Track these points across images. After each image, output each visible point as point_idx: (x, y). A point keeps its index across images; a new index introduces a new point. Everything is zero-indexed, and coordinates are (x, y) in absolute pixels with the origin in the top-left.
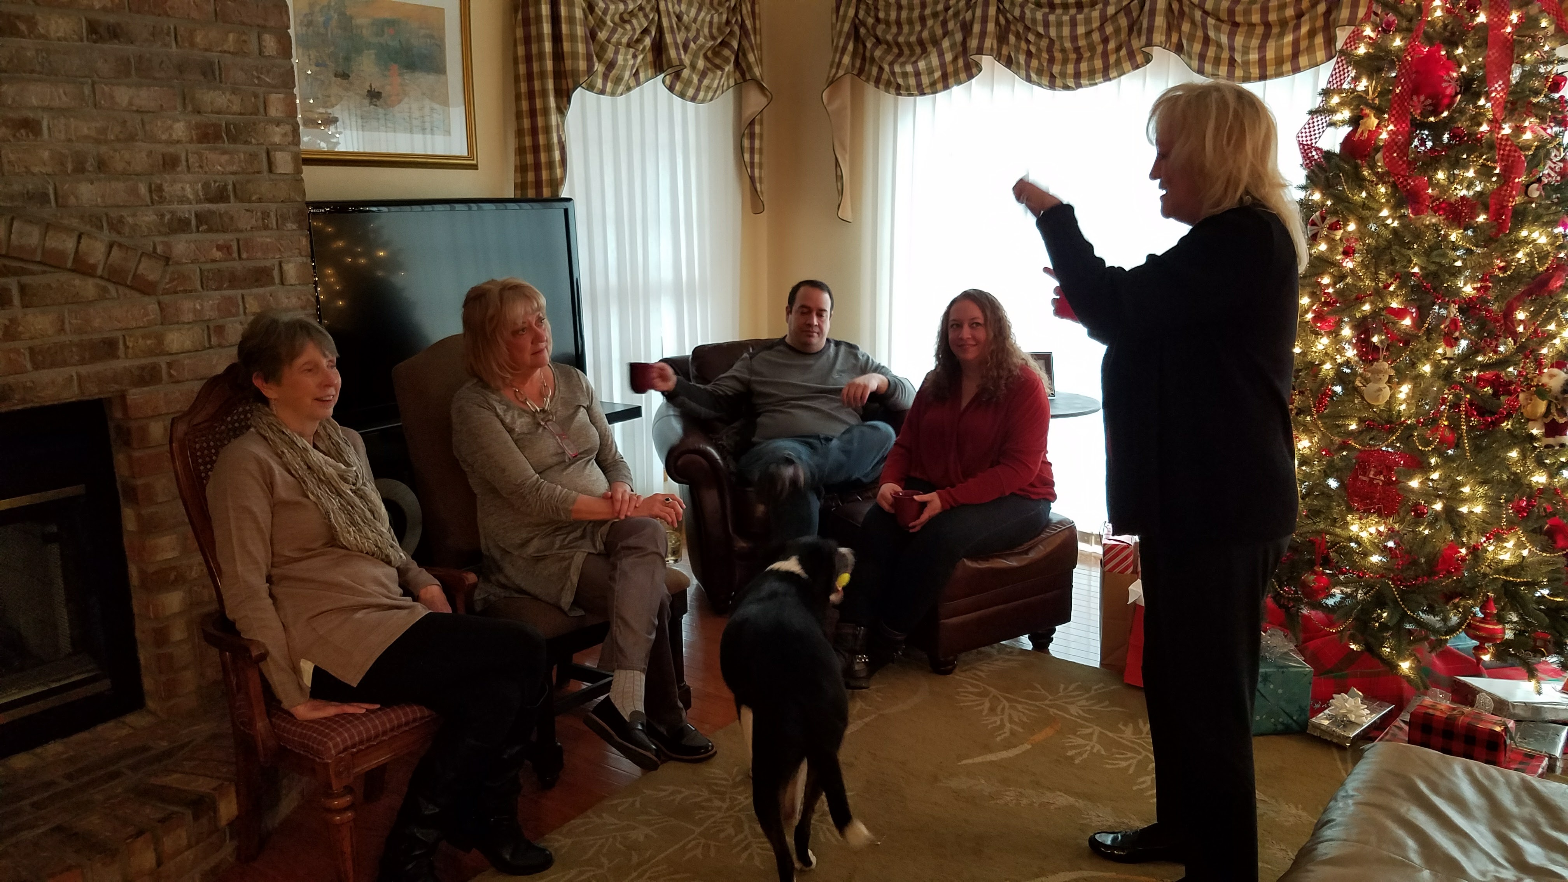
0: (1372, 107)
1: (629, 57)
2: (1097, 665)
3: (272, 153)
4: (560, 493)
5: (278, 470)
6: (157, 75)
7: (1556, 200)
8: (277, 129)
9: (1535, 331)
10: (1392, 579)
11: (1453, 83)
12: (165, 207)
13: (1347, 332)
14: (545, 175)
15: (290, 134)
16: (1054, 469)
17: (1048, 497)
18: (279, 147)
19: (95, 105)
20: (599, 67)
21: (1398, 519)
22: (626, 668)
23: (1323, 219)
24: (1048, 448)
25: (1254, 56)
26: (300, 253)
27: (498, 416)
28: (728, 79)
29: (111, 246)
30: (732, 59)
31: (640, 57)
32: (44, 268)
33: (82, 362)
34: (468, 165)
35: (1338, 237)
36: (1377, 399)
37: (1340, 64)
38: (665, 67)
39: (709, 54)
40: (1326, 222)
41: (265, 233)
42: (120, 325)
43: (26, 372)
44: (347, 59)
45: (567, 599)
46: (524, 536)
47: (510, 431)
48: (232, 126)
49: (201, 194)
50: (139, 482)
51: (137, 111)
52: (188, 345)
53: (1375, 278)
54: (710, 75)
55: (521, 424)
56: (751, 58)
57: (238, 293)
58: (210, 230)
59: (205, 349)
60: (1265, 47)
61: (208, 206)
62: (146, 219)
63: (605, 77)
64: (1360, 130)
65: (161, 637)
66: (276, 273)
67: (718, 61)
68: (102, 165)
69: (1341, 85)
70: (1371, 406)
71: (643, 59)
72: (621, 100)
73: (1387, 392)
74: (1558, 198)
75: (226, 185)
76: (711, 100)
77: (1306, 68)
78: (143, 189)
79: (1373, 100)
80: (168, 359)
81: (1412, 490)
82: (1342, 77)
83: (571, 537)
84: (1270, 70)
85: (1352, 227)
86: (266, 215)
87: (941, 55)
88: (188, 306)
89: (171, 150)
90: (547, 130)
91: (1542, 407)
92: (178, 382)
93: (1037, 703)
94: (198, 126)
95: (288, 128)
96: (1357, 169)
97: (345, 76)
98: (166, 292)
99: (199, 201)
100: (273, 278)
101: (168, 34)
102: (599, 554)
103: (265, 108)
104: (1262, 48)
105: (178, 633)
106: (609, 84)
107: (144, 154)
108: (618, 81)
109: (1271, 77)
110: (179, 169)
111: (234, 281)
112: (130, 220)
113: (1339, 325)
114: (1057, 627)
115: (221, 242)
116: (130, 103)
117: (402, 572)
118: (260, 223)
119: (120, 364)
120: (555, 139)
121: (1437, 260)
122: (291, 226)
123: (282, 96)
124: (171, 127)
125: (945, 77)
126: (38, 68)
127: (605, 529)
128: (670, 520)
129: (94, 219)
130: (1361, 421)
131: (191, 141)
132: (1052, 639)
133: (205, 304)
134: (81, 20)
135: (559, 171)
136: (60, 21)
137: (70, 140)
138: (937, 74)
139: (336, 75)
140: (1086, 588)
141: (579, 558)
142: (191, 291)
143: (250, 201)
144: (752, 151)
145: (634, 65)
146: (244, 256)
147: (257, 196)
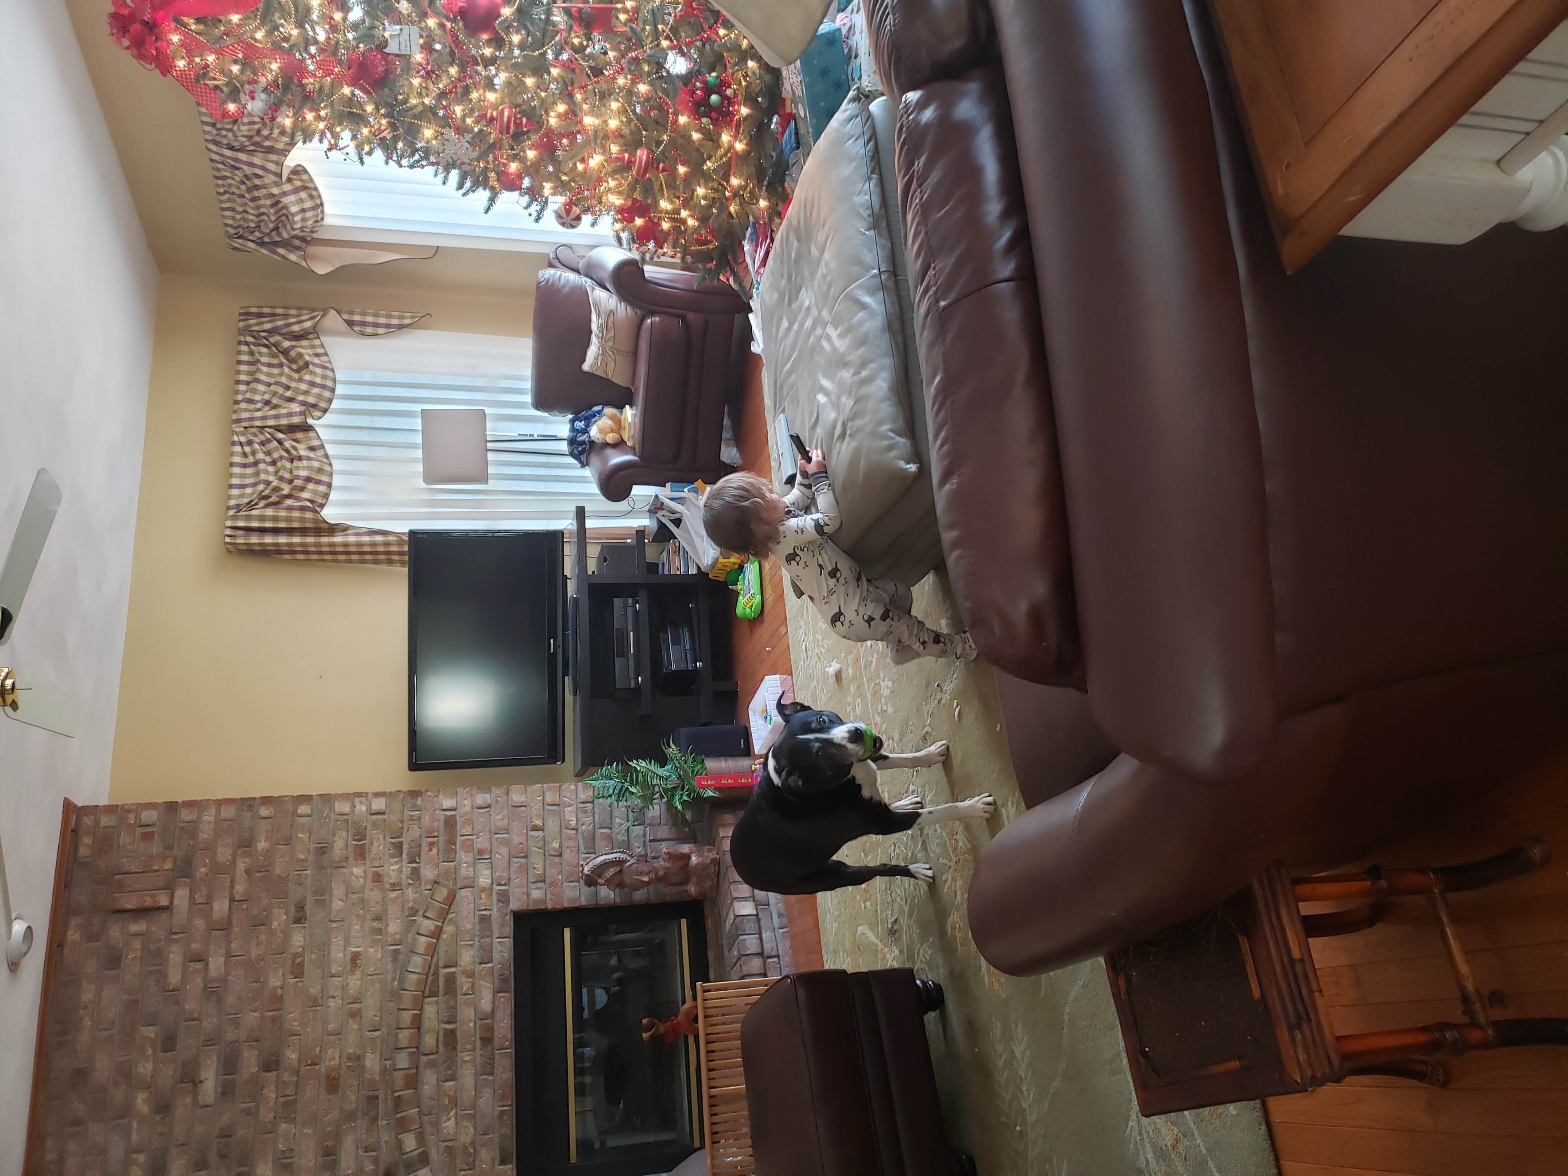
3: (373, 812)
6: (325, 883)
8: (357, 807)
12: (404, 882)
15: (361, 799)
18: (369, 806)
19: (343, 921)
26: (437, 796)
28: (315, 347)
29: (426, 917)
32: (436, 954)
33: (490, 936)
39: (294, 367)
41: (423, 820)
42: (472, 913)
43: (493, 967)
48: (356, 838)
49: (396, 860)
51: (347, 896)
52: (488, 872)
57: (459, 839)
58: (419, 855)
59: (491, 863)
61: (404, 856)
62: (410, 894)
63: (318, 482)
66: (449, 814)
68: (378, 918)
75: (392, 843)
76: (333, 368)
78: (393, 895)
80: (495, 886)
86: (411, 818)
87: (286, 194)
88: (465, 871)
89: (370, 876)
92: (509, 879)
94: (356, 859)
95: (357, 800)
98: (455, 883)
99: (402, 861)
101: (300, 875)
103: (345, 815)
107: (372, 893)
108: (320, 470)
110: (381, 873)
111: (452, 841)
112: (410, 904)
115: (427, 849)
116: (342, 900)
118: (415, 822)
119: (495, 913)
122: (419, 801)
123: (336, 803)
124: (356, 877)
125: (306, 189)
126: (322, 952)
129: (409, 924)
131: (364, 864)
133: (464, 861)
134: (293, 928)
136: (294, 939)
137: (363, 936)
138: (303, 195)
142: (456, 868)
143: (402, 828)
144: (376, 325)
146: (436, 834)
147: (399, 823)
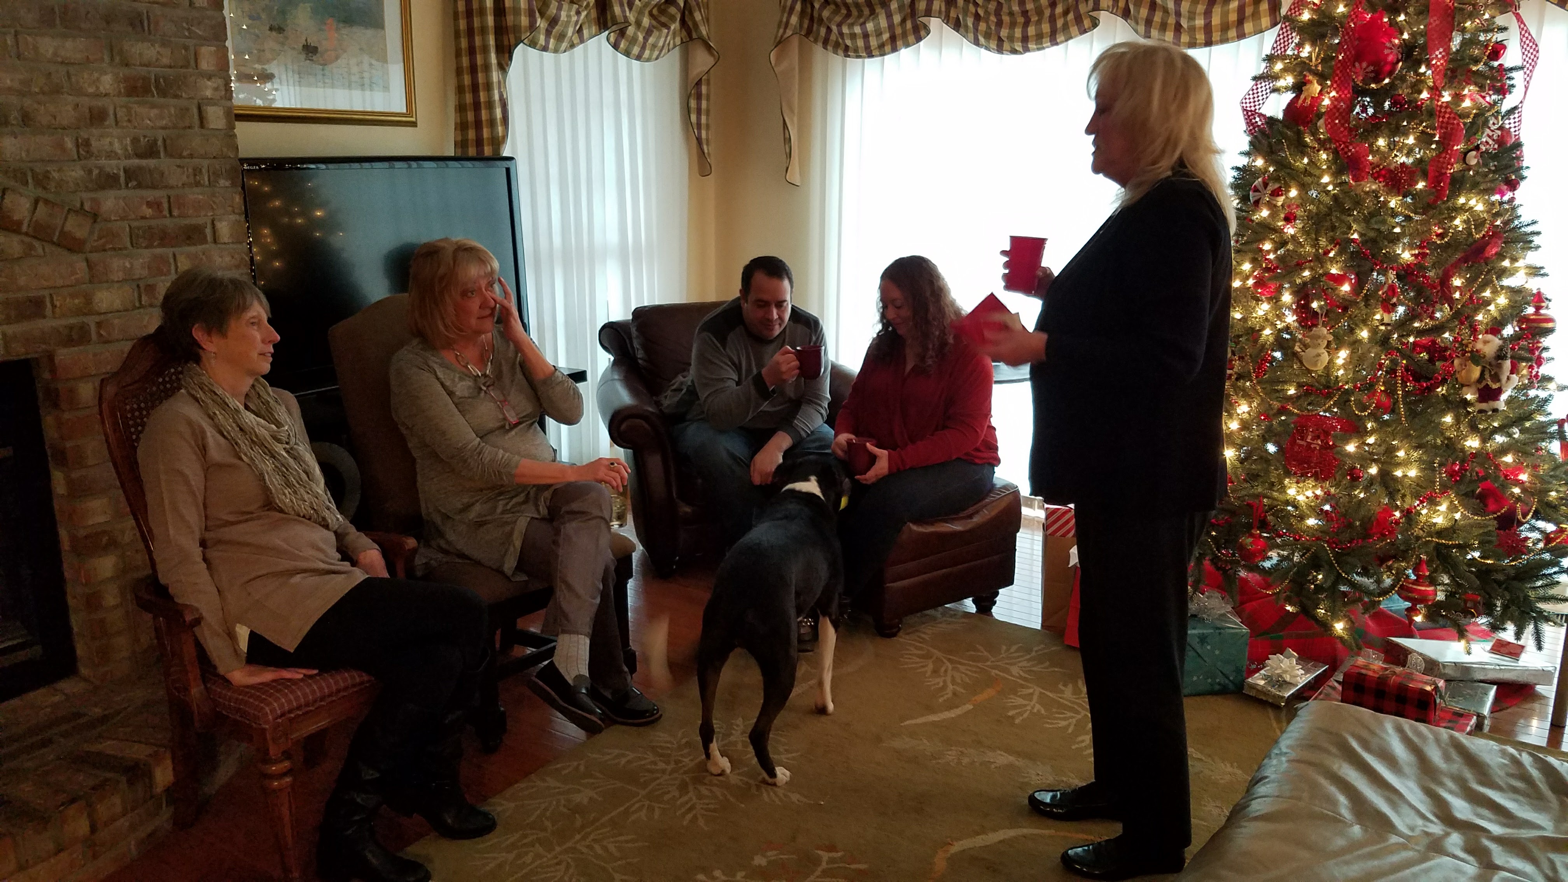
0: (1316, 73)
1: (573, 13)
2: (1039, 627)
3: (204, 108)
4: (503, 457)
5: (210, 432)
6: (83, 25)
7: (1493, 168)
8: (209, 83)
9: (1471, 297)
10: (1327, 542)
11: (1395, 51)
12: (92, 162)
13: (1287, 298)
14: (486, 133)
15: (223, 88)
16: (998, 434)
17: (991, 461)
18: (211, 102)
19: (19, 57)
20: (541, 23)
21: (1334, 483)
22: (569, 632)
23: (1266, 185)
24: (993, 413)
25: (1200, 22)
26: (234, 212)
27: (438, 379)
28: (674, 38)
29: (36, 202)
30: (678, 17)
31: (584, 14)
33: (8, 321)
34: (406, 121)
35: (1280, 204)
36: (1315, 364)
37: (1284, 30)
38: (610, 24)
39: (655, 12)
40: (1269, 188)
41: (196, 190)
42: (45, 284)
44: (283, 12)
45: (510, 564)
46: (465, 501)
47: (451, 394)
48: (161, 80)
49: (129, 149)
50: (69, 444)
51: (62, 63)
52: (117, 304)
53: (1316, 245)
54: (656, 33)
55: (462, 388)
56: (698, 16)
57: (168, 251)
58: (139, 186)
59: (135, 308)
60: (1211, 12)
61: (136, 162)
62: (73, 174)
63: (548, 33)
64: (1302, 97)
65: (93, 602)
66: (208, 231)
67: (663, 19)
68: (26, 119)
69: (1285, 51)
70: (1309, 371)
71: (587, 16)
72: (564, 57)
73: (1325, 358)
74: (1495, 166)
75: (156, 141)
76: (657, 59)
77: (1251, 34)
78: (69, 144)
79: (1316, 66)
80: (97, 318)
81: (1349, 455)
82: (1286, 43)
83: (514, 501)
84: (1216, 36)
85: (1293, 193)
86: (197, 171)
87: (889, 16)
88: (117, 265)
89: (99, 103)
90: (488, 87)
91: (1476, 372)
92: (107, 342)
93: (979, 665)
94: (126, 79)
95: (220, 82)
96: (1299, 136)
97: (280, 30)
98: (94, 250)
99: (128, 157)
100: (206, 237)
102: (543, 519)
103: (196, 62)
104: (1208, 14)
105: (111, 599)
106: (552, 41)
107: (70, 108)
108: (561, 37)
109: (1217, 43)
110: (107, 123)
111: (164, 238)
112: (55, 175)
113: (1279, 290)
114: (1000, 591)
115: (151, 199)
116: (55, 54)
117: (340, 536)
118: (192, 180)
119: (47, 324)
120: (497, 97)
121: (1376, 227)
122: (223, 183)
123: (213, 49)
124: (98, 80)
125: (893, 39)
127: (547, 494)
128: (615, 484)
129: (19, 175)
130: (1299, 386)
131: (119, 94)
132: (995, 603)
133: (135, 262)
135: (500, 129)
138: (886, 36)
139: (271, 29)
140: (1029, 551)
141: (522, 523)
142: (120, 249)
143: (181, 157)
144: (699, 111)
145: (577, 22)
146: (175, 213)
147: (188, 152)
